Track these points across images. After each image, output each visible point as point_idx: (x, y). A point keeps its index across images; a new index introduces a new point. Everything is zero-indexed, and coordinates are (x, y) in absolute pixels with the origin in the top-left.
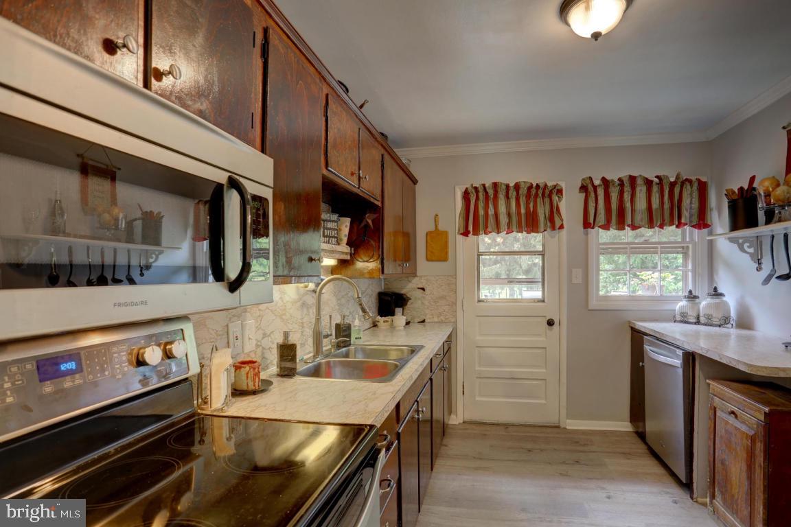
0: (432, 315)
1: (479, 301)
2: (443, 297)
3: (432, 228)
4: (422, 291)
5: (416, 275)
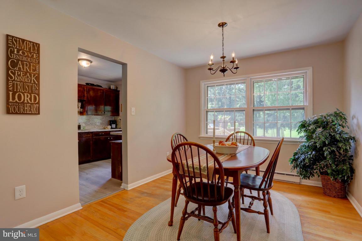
4: (120, 120)
5: (119, 116)
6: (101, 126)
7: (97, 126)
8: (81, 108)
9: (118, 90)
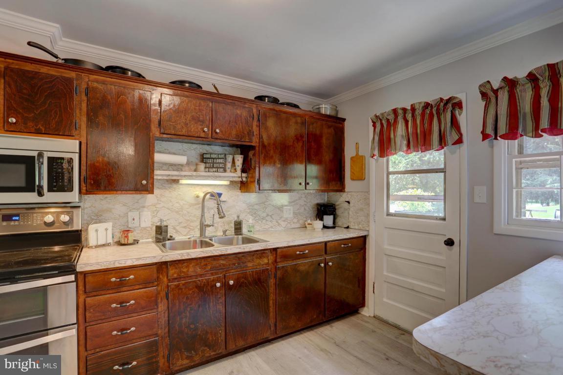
0: (354, 223)
1: (389, 214)
2: (362, 210)
3: (354, 154)
4: (347, 203)
5: (344, 192)
6: (295, 220)
7: (284, 221)
8: (244, 171)
9: (340, 116)
